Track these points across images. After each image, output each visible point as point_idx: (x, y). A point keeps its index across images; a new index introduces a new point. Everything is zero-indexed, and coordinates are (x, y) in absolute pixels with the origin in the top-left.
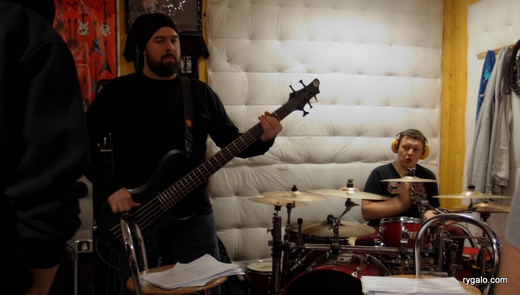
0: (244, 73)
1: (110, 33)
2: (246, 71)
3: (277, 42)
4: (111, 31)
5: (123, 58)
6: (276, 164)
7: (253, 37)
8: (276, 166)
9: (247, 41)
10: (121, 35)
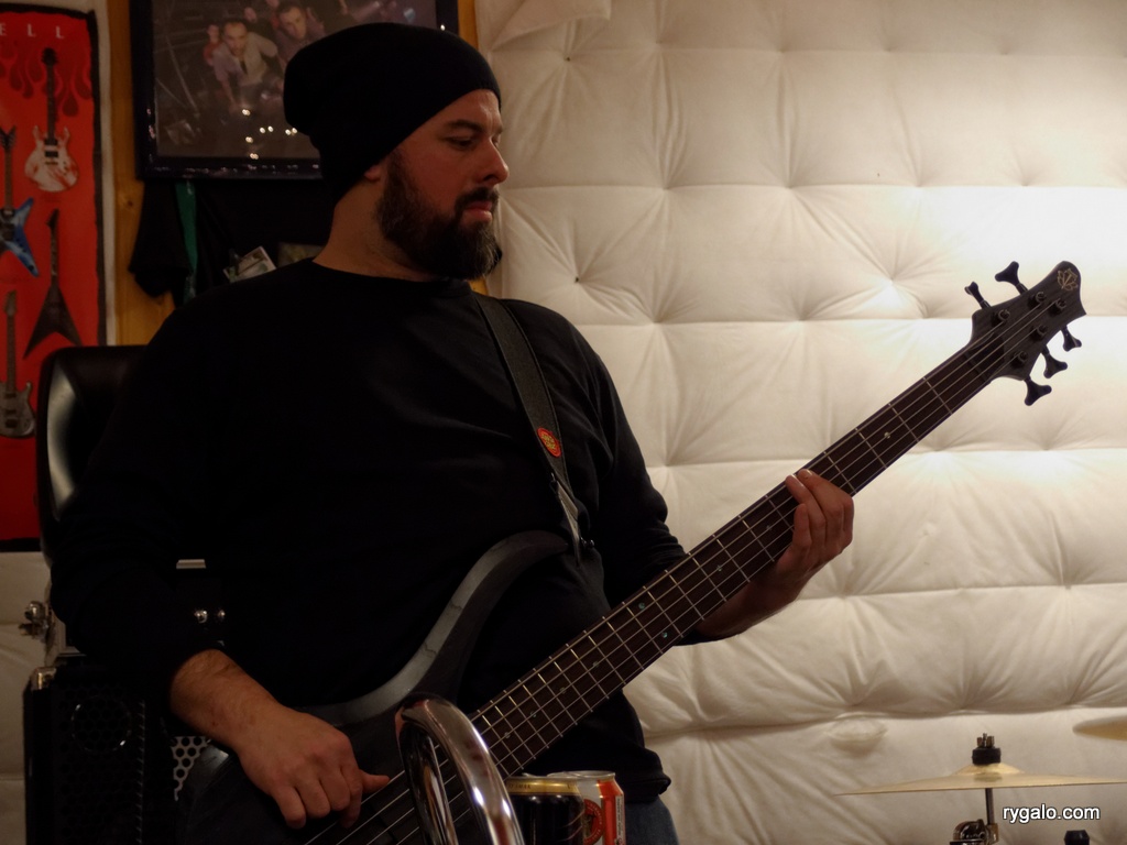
0: (652, 328)
1: (71, 179)
2: (662, 317)
3: (783, 195)
4: (75, 169)
5: (129, 281)
6: (829, 725)
7: (679, 179)
8: (829, 731)
9: (657, 195)
10: (117, 185)
